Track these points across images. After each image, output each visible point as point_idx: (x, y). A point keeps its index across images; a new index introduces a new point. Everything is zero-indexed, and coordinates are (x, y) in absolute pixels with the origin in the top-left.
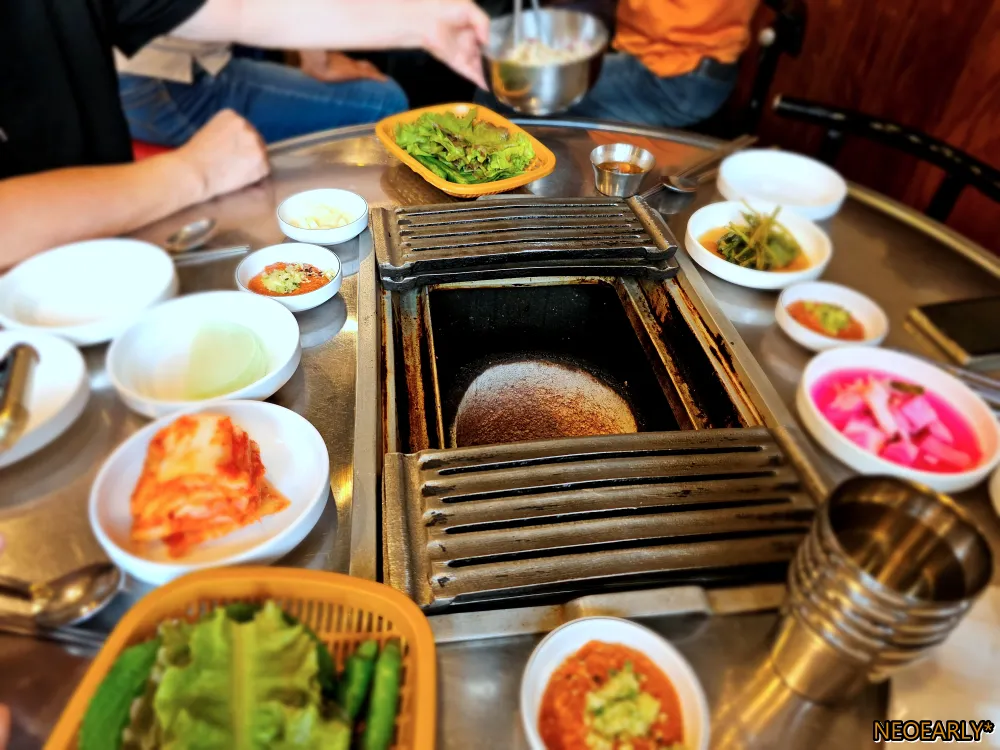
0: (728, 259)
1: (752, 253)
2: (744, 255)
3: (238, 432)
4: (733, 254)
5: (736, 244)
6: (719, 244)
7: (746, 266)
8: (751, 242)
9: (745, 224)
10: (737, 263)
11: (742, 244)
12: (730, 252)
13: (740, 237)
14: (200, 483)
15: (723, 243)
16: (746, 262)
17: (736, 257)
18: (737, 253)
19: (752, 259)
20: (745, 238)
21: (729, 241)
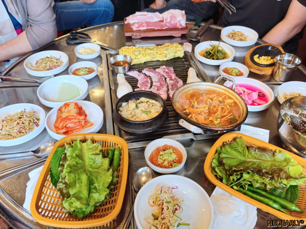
0: (207, 58)
1: (213, 55)
2: (211, 56)
3: (80, 106)
4: (208, 56)
5: (208, 53)
6: (204, 54)
7: (212, 59)
8: (212, 52)
9: (211, 48)
10: (209, 59)
11: (210, 53)
12: (207, 56)
13: (209, 51)
14: (73, 117)
15: (205, 54)
16: (212, 58)
17: (209, 57)
18: (209, 56)
19: (213, 57)
20: (211, 51)
21: (206, 53)
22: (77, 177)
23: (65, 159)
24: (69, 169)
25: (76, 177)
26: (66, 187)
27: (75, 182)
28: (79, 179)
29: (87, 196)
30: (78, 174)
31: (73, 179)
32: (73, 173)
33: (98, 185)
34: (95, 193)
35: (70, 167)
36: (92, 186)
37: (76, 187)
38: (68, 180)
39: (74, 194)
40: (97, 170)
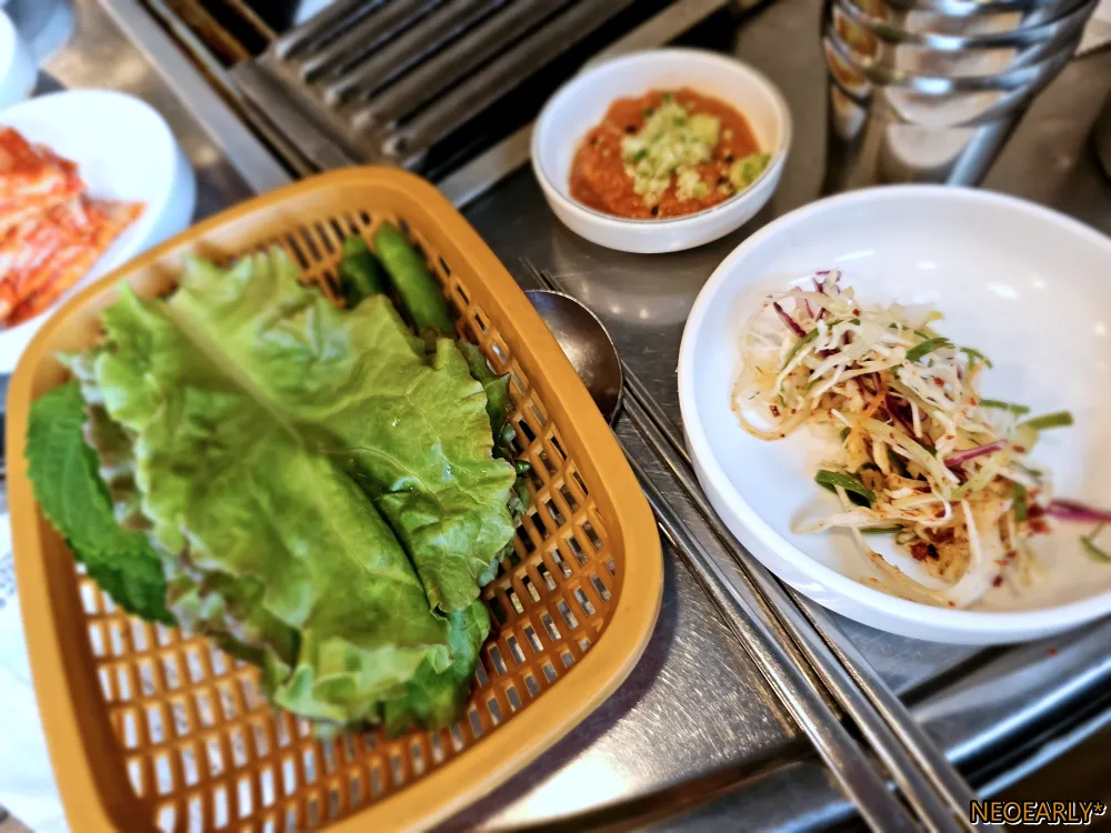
22: (264, 501)
23: (114, 439)
24: (179, 485)
25: (254, 506)
26: (231, 602)
27: (273, 538)
28: (283, 503)
29: (407, 578)
30: (258, 480)
31: (245, 525)
32: (220, 490)
33: (424, 476)
34: (436, 527)
35: (181, 469)
36: (387, 497)
37: (299, 562)
38: (218, 552)
39: (316, 611)
40: (360, 397)
